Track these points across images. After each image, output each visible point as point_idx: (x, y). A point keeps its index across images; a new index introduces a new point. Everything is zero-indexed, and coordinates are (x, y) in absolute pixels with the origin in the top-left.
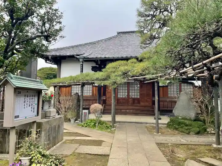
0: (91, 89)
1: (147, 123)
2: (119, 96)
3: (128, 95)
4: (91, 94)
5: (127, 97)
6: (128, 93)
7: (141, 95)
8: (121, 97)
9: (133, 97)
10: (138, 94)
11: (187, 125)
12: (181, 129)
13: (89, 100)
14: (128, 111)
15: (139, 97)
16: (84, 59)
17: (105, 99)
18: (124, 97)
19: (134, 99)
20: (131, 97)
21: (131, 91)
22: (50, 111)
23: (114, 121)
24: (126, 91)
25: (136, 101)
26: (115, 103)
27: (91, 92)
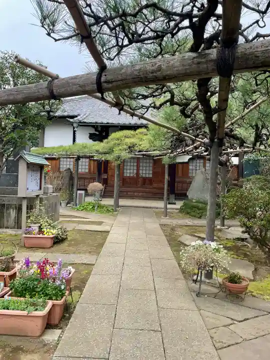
0: (87, 164)
1: (157, 208)
2: (125, 175)
3: (138, 173)
4: (87, 171)
5: (135, 176)
6: (138, 170)
7: (154, 173)
8: (128, 175)
9: (144, 176)
10: (151, 172)
11: (199, 209)
12: (193, 214)
13: (85, 179)
14: (136, 194)
15: (151, 176)
16: (80, 124)
17: (106, 177)
18: (132, 175)
19: (145, 179)
20: (140, 176)
21: (141, 168)
22: (48, 188)
23: (117, 205)
24: (135, 168)
25: (147, 181)
26: (119, 183)
27: (87, 167)
